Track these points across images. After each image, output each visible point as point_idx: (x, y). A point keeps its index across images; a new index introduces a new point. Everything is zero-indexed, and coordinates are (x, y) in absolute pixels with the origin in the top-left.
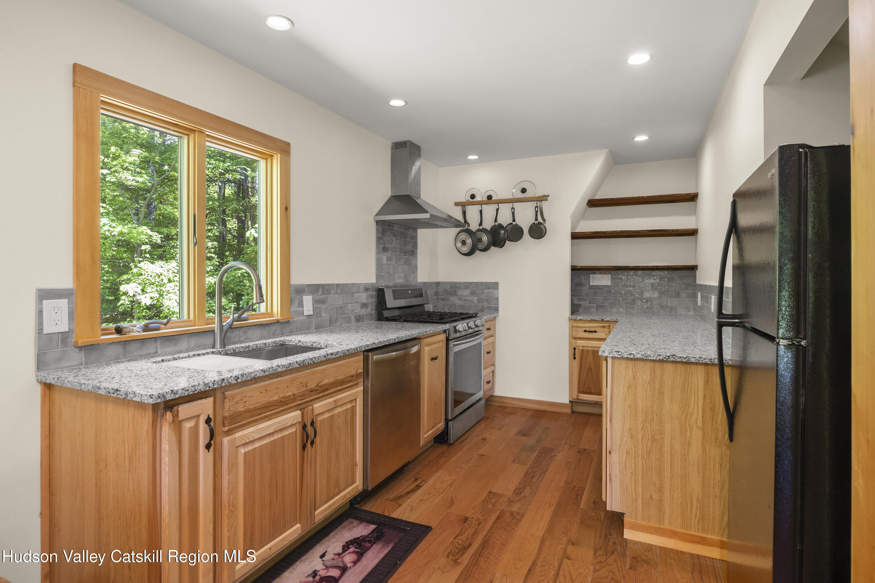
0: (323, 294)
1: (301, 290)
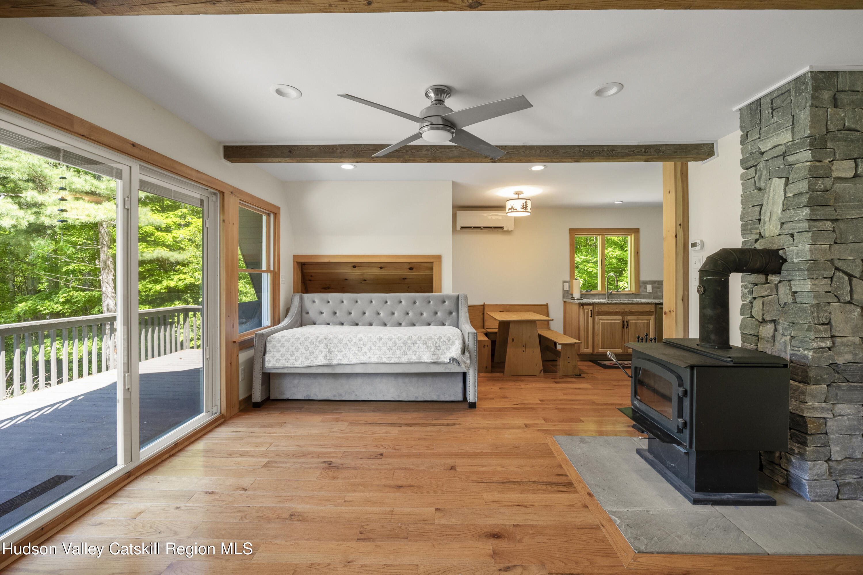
0: (658, 284)
1: (646, 283)
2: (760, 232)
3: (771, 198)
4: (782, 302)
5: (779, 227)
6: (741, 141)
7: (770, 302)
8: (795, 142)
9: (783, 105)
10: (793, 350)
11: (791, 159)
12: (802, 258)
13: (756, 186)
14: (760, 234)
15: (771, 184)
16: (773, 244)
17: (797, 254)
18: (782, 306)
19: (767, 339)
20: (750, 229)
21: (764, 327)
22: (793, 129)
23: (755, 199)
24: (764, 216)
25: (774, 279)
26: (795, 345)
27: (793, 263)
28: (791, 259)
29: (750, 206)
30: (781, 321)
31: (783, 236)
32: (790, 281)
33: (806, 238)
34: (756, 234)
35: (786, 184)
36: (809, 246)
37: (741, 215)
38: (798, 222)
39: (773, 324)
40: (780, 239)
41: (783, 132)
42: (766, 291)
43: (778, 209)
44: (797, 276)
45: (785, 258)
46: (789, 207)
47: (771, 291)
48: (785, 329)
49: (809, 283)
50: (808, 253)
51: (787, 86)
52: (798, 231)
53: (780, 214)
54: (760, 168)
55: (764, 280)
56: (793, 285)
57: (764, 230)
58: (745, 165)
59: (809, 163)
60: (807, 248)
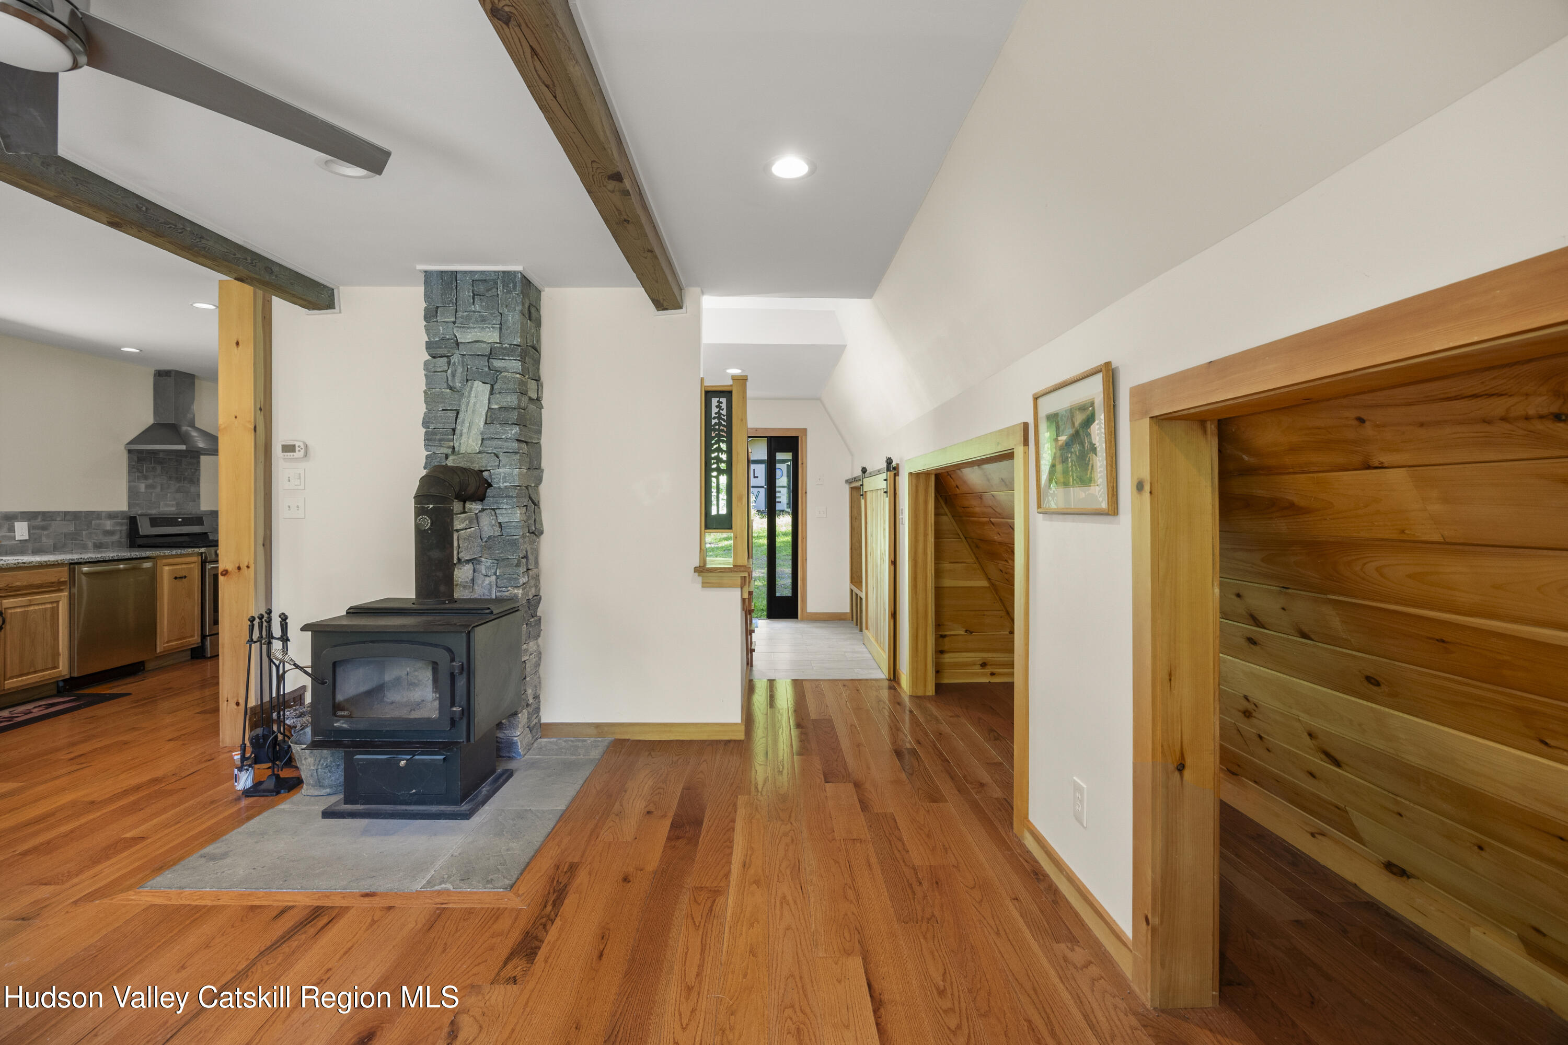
0: (45, 521)
1: (11, 517)
2: (454, 446)
3: (471, 404)
4: (485, 536)
5: (480, 442)
6: (425, 315)
7: (470, 536)
8: (504, 346)
9: (487, 294)
10: (500, 591)
11: (497, 364)
12: (510, 483)
13: (448, 384)
14: (454, 448)
15: (471, 388)
16: (472, 463)
17: (505, 477)
18: (484, 540)
19: (465, 584)
20: (440, 440)
21: (461, 569)
22: (501, 329)
23: (447, 401)
24: (462, 426)
25: (475, 507)
26: (502, 585)
27: (499, 488)
28: (498, 483)
29: (441, 409)
30: (483, 559)
31: (485, 454)
32: (493, 509)
33: (514, 460)
34: (449, 447)
35: (492, 393)
36: (518, 469)
37: (423, 418)
38: (506, 441)
39: (471, 564)
40: (482, 458)
41: (489, 328)
42: (463, 523)
43: (480, 421)
44: (505, 504)
45: (490, 481)
46: (494, 420)
47: (469, 522)
48: (488, 568)
49: (518, 512)
50: (516, 478)
51: (493, 274)
52: (505, 450)
53: (482, 426)
54: (455, 362)
55: (461, 509)
56: (499, 514)
57: (460, 444)
58: (433, 352)
59: (518, 376)
60: (516, 472)
